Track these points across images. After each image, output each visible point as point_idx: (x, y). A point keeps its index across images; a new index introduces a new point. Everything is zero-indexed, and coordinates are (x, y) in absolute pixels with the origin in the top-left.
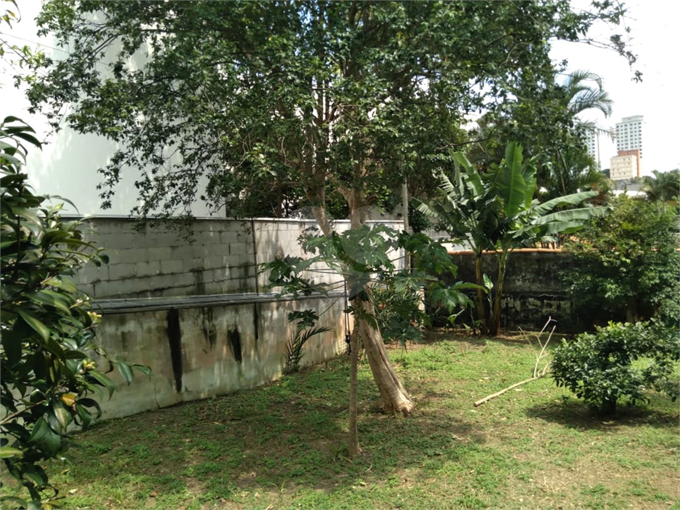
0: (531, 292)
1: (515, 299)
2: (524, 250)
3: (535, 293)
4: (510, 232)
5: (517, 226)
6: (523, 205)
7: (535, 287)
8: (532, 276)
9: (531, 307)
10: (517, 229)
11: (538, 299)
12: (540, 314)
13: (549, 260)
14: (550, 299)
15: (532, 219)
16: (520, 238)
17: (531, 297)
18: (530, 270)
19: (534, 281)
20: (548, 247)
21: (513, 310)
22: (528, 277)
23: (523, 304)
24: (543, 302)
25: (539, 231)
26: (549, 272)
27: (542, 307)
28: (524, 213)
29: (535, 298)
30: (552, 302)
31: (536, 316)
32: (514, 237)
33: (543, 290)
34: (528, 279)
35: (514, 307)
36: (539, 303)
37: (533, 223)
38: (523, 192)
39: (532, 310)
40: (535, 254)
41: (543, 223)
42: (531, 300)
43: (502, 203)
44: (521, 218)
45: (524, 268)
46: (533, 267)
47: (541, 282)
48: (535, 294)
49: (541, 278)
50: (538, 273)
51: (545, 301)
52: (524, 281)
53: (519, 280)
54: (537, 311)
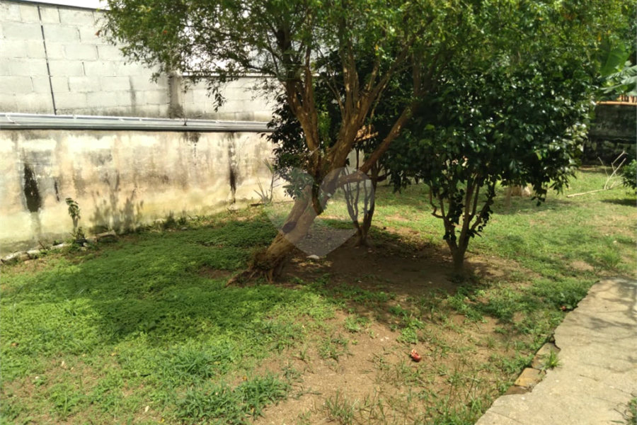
0: (607, 136)
1: (592, 142)
2: (608, 102)
3: (611, 137)
4: (602, 89)
5: (608, 83)
6: (617, 68)
7: (611, 133)
8: (612, 123)
9: (605, 148)
10: (608, 86)
11: (612, 142)
12: (611, 154)
13: (628, 111)
14: (622, 142)
15: (623, 79)
16: (609, 94)
17: (607, 140)
18: (610, 119)
19: (612, 128)
20: (628, 101)
21: (590, 150)
22: (608, 124)
23: (599, 145)
24: (616, 145)
25: (626, 88)
26: (626, 121)
27: (614, 148)
28: (617, 74)
29: (610, 141)
30: (624, 145)
31: (608, 155)
32: (605, 92)
33: (619, 135)
34: (608, 126)
35: (591, 147)
36: (612, 145)
37: (623, 82)
38: (620, 57)
39: (605, 150)
40: (617, 106)
41: (632, 82)
42: (606, 142)
43: (599, 66)
44: (614, 78)
45: (605, 117)
46: (613, 116)
47: (618, 129)
48: (611, 139)
49: (619, 125)
50: (616, 122)
51: (618, 144)
52: (604, 126)
53: (599, 127)
54: (610, 151)
